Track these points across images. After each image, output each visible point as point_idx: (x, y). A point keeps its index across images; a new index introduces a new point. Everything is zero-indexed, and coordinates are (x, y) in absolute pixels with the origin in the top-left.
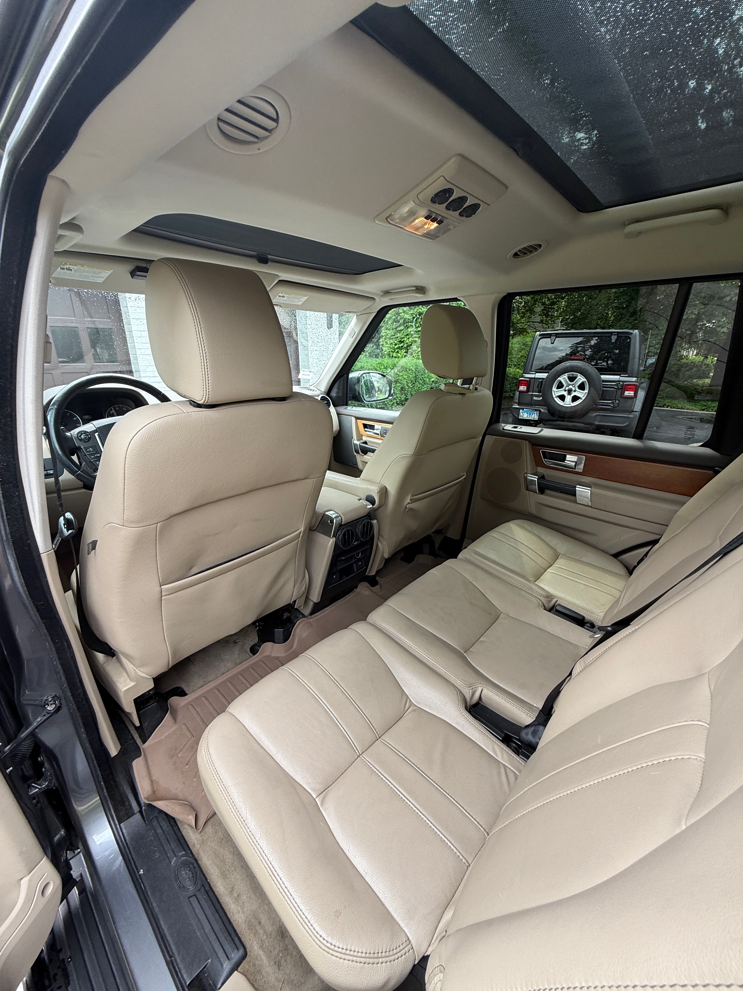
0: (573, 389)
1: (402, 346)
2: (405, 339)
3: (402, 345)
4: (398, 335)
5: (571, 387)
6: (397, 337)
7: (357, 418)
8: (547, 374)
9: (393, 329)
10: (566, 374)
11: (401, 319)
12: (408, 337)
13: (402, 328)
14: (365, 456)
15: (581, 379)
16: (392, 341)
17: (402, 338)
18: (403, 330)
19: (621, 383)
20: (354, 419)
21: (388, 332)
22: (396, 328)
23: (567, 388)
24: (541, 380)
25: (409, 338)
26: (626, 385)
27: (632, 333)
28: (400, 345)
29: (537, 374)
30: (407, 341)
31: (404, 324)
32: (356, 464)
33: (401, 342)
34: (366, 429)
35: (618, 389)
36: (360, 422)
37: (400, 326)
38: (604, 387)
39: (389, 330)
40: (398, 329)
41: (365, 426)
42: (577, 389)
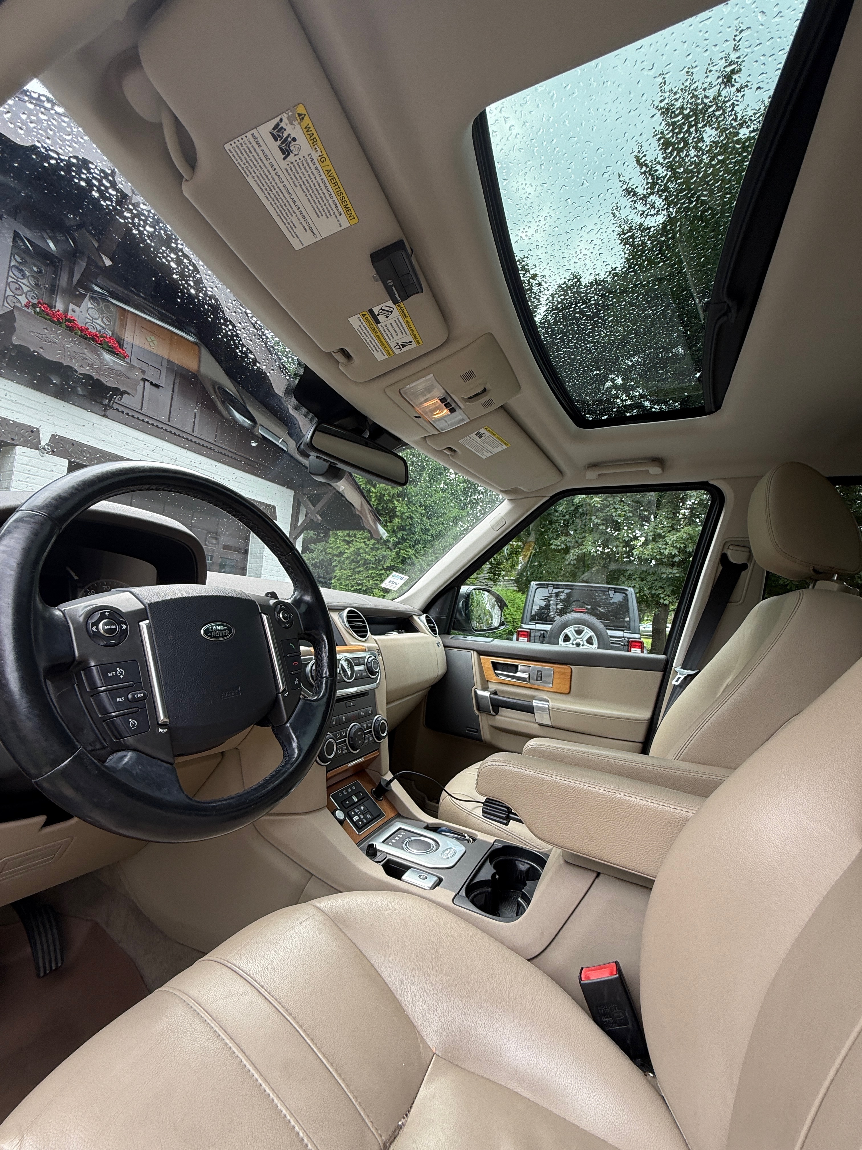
0: (582, 643)
1: (360, 589)
2: (365, 581)
3: (360, 587)
4: (357, 576)
5: (578, 640)
6: (355, 579)
7: (480, 653)
8: (550, 626)
9: (350, 570)
10: (572, 626)
11: (361, 559)
12: (368, 579)
13: (361, 569)
14: (497, 717)
15: (588, 633)
16: (348, 582)
17: (360, 580)
18: (362, 571)
19: (627, 640)
20: (474, 655)
21: (345, 572)
22: (354, 569)
23: (575, 642)
24: (542, 632)
25: (369, 581)
26: (632, 641)
27: (627, 590)
28: (358, 588)
29: (537, 625)
30: (367, 583)
31: (364, 565)
32: (478, 730)
33: (359, 584)
34: (496, 671)
35: (624, 645)
36: (487, 661)
37: (359, 567)
38: (612, 643)
39: (345, 570)
40: (357, 570)
41: (495, 665)
42: (585, 643)
